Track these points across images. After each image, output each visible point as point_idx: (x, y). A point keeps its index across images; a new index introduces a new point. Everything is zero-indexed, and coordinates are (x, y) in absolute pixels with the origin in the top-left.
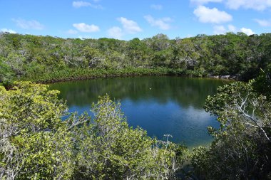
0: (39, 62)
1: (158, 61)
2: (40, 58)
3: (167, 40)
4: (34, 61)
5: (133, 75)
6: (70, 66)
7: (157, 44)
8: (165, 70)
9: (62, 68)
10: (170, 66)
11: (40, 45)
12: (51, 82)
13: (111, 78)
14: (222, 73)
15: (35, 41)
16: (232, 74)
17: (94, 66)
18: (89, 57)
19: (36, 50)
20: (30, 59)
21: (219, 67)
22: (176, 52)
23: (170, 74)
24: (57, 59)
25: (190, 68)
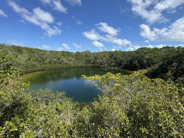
0: (34, 60)
1: (88, 61)
2: (34, 59)
3: (91, 53)
4: (32, 60)
5: (78, 67)
6: (50, 63)
7: (87, 54)
8: (91, 65)
9: (46, 64)
10: (93, 63)
11: (34, 53)
12: (41, 70)
13: (69, 68)
14: (114, 66)
15: (30, 51)
16: (118, 67)
17: (60, 63)
18: (59, 59)
19: (32, 55)
20: (29, 59)
21: (113, 64)
22: (95, 58)
23: (93, 67)
24: (44, 60)
25: (101, 64)
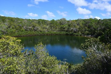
0: (13, 28)
1: (62, 29)
2: (13, 26)
3: (66, 21)
4: (11, 28)
5: (52, 35)
6: (26, 30)
7: (62, 22)
8: (65, 33)
9: (22, 31)
10: (67, 31)
11: (14, 21)
12: (18, 37)
13: (43, 35)
14: (88, 34)
15: (11, 20)
16: (92, 35)
17: (36, 30)
18: (34, 27)
19: (12, 23)
20: (9, 27)
21: (87, 32)
22: (69, 26)
23: (67, 34)
24: (21, 27)
25: (75, 32)
